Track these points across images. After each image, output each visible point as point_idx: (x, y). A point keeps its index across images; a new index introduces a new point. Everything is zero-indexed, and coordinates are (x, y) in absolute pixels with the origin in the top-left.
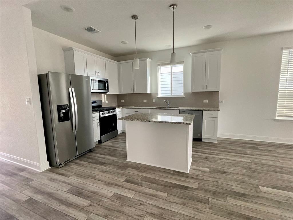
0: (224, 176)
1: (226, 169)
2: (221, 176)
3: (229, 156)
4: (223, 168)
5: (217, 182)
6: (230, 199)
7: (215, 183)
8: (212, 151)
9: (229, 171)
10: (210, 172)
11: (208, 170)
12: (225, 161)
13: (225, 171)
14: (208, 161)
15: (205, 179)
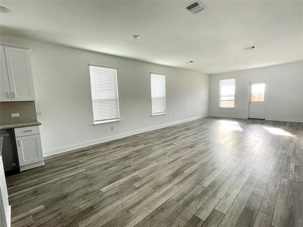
0: (66, 201)
1: (67, 190)
2: (63, 203)
3: (64, 174)
4: (62, 192)
5: (60, 214)
6: (82, 223)
7: (58, 218)
8: (40, 179)
9: (69, 192)
10: (46, 208)
11: (42, 207)
12: (61, 182)
13: (65, 194)
14: (39, 194)
15: (42, 223)
